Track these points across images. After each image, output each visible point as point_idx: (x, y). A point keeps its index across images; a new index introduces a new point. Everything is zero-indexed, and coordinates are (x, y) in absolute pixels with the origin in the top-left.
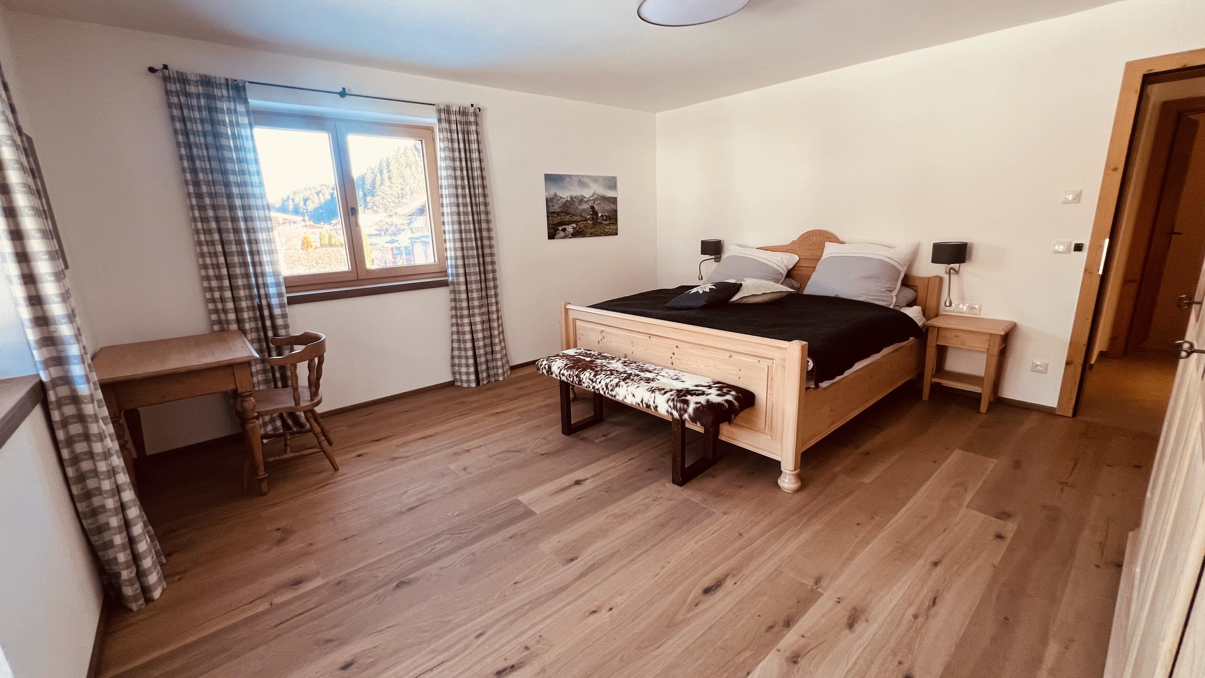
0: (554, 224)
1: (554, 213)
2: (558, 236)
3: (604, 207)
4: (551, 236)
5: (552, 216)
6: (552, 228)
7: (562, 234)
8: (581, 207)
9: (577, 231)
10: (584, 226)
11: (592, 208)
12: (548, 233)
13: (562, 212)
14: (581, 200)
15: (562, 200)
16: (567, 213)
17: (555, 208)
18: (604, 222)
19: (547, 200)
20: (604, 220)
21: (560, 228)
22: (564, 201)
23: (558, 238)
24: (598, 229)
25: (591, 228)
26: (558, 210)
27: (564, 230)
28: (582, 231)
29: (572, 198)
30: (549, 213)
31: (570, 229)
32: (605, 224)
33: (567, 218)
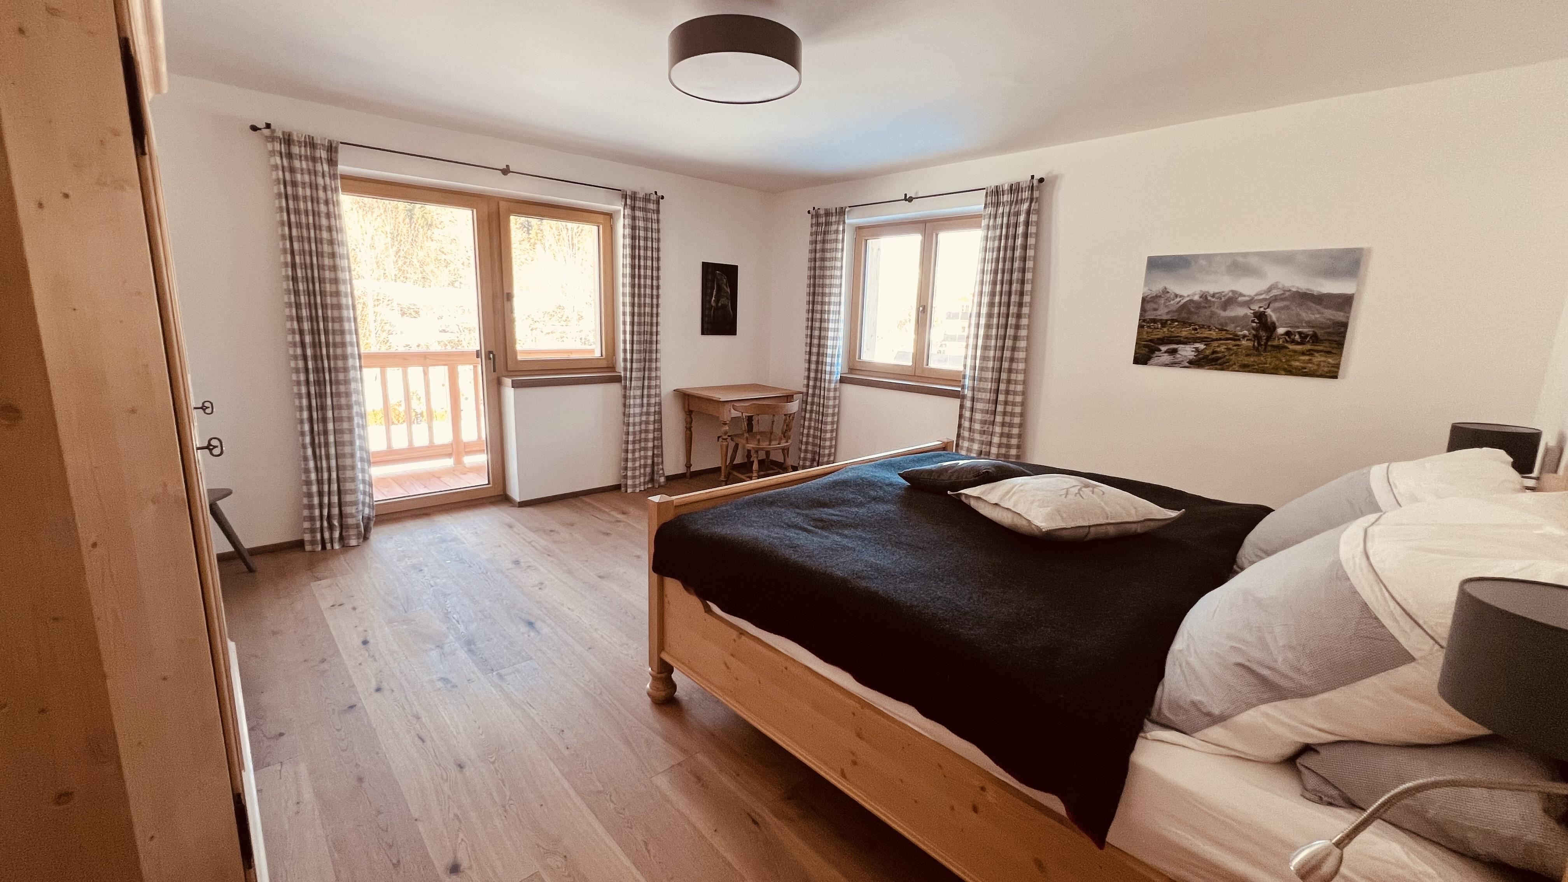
0: (1151, 341)
1: (1154, 321)
2: (1155, 360)
3: (1298, 315)
4: (1141, 358)
5: (1149, 327)
6: (1145, 346)
7: (1166, 358)
8: (1223, 314)
9: (1206, 357)
10: (1228, 349)
11: (1260, 316)
12: (1136, 353)
13: (1173, 321)
14: (1230, 301)
15: (1178, 299)
16: (1184, 323)
17: (1159, 312)
18: (1292, 347)
19: (1144, 300)
20: (1293, 342)
21: (1164, 348)
22: (1183, 302)
23: (1156, 365)
24: (1268, 359)
25: (1247, 355)
26: (1165, 317)
27: (1173, 352)
28: (1220, 358)
29: (1204, 296)
30: (1144, 321)
31: (1187, 352)
32: (1295, 351)
33: (1185, 333)
